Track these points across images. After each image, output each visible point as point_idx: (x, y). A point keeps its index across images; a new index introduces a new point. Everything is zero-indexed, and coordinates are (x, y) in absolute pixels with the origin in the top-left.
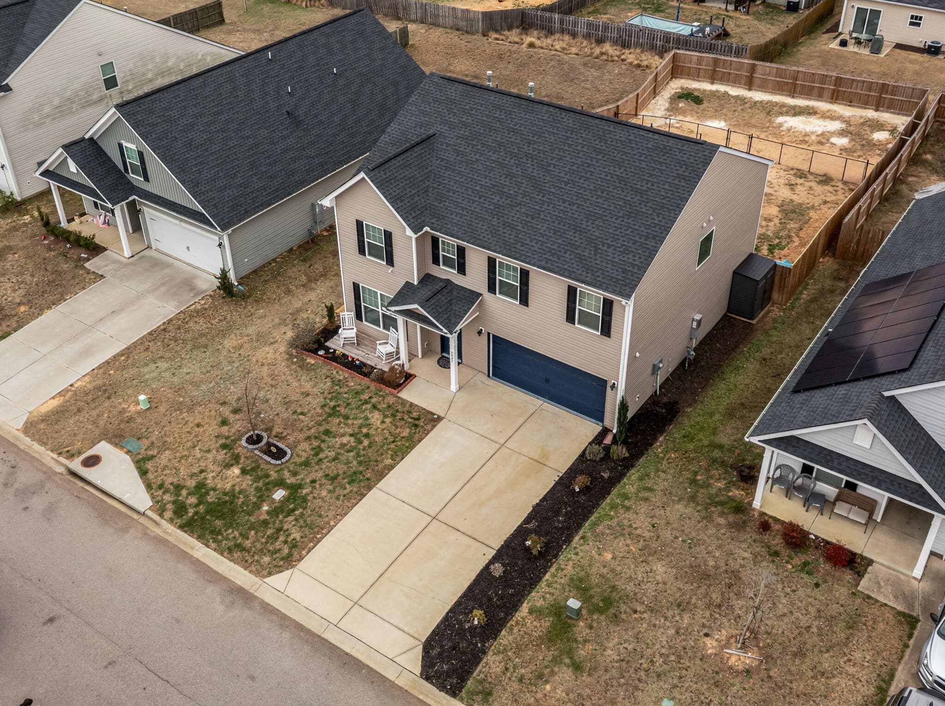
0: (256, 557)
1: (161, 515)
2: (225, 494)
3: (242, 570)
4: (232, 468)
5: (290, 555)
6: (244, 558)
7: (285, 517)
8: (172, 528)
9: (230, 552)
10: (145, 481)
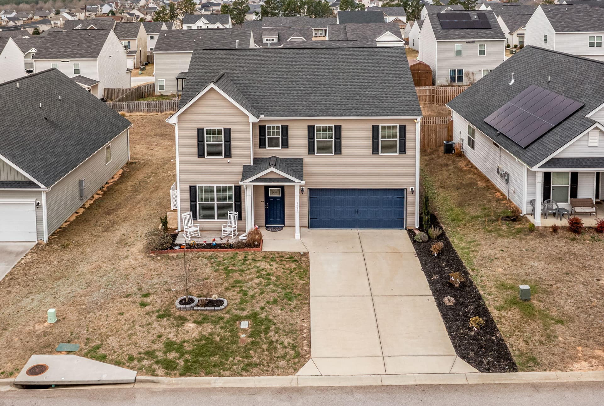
0: (273, 365)
1: (154, 375)
2: (199, 340)
3: (269, 377)
4: (185, 325)
5: (298, 353)
6: (262, 370)
7: (266, 334)
8: (174, 379)
9: (247, 371)
10: (110, 362)
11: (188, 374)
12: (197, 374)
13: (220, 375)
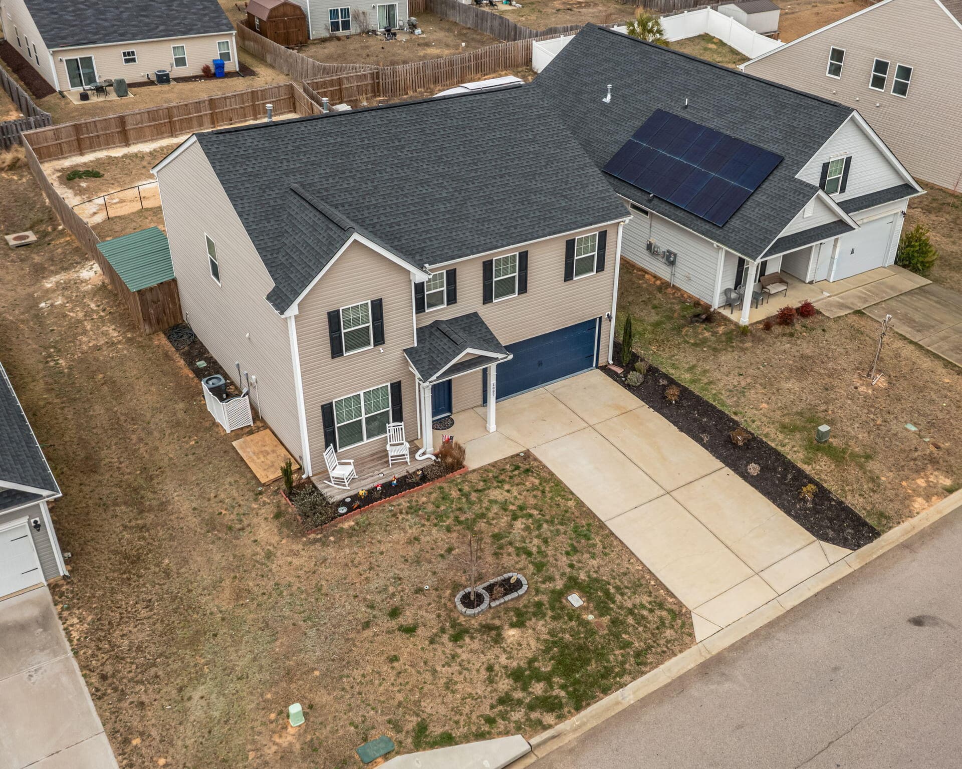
0: (662, 642)
1: (546, 728)
2: (547, 650)
3: (674, 659)
4: (505, 636)
5: (670, 611)
6: (656, 653)
7: (614, 602)
8: (574, 719)
9: (645, 664)
10: (466, 739)
11: (584, 704)
12: (594, 699)
13: (622, 686)
